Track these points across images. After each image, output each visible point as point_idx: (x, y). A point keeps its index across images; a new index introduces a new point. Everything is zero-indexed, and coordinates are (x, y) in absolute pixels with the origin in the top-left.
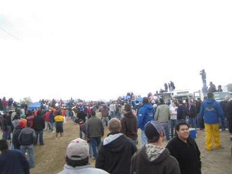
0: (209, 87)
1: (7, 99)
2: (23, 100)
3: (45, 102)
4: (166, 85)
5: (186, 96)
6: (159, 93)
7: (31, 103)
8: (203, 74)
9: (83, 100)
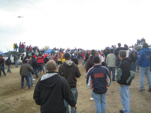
2: (44, 48)
3: (57, 49)
6: (134, 46)
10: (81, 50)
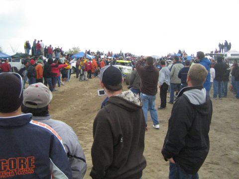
2: (72, 50)
10: (130, 55)
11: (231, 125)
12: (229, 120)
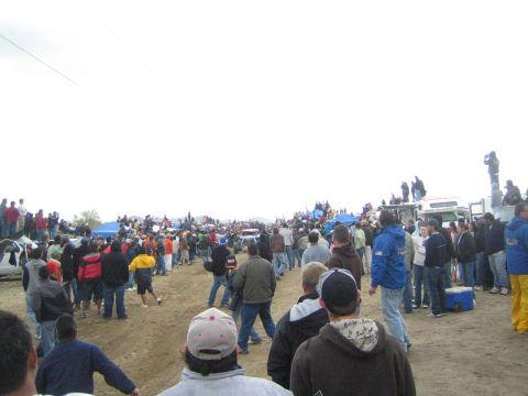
0: (505, 192)
1: (46, 215)
2: (80, 217)
3: (130, 221)
4: (404, 187)
5: (451, 213)
6: (388, 204)
7: (99, 223)
8: (492, 163)
9: (214, 217)
11: (499, 358)
12: (488, 349)
